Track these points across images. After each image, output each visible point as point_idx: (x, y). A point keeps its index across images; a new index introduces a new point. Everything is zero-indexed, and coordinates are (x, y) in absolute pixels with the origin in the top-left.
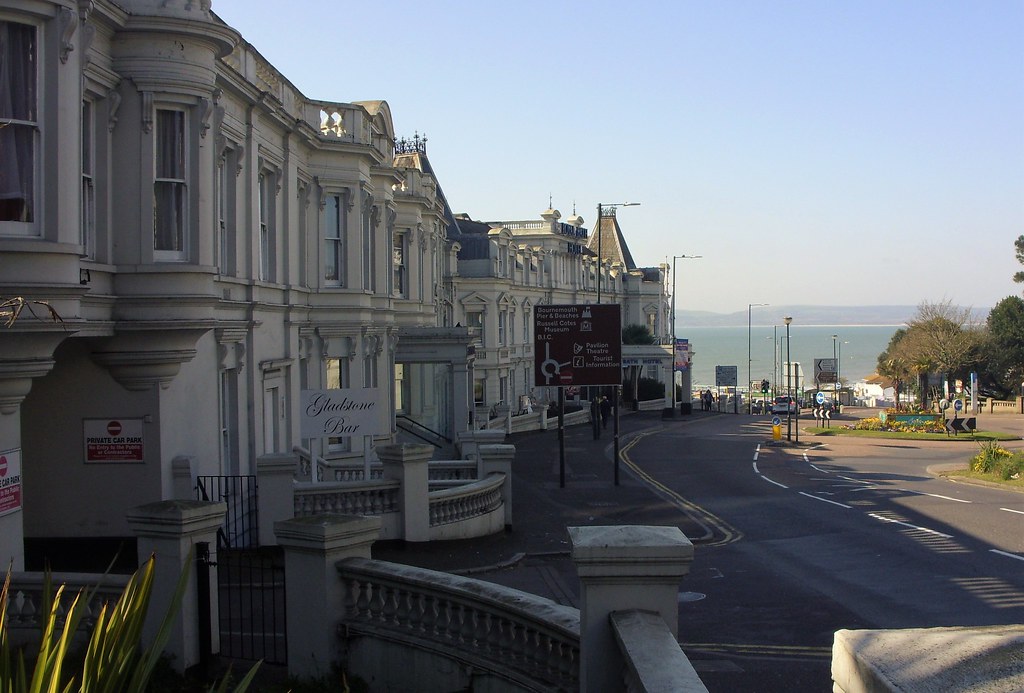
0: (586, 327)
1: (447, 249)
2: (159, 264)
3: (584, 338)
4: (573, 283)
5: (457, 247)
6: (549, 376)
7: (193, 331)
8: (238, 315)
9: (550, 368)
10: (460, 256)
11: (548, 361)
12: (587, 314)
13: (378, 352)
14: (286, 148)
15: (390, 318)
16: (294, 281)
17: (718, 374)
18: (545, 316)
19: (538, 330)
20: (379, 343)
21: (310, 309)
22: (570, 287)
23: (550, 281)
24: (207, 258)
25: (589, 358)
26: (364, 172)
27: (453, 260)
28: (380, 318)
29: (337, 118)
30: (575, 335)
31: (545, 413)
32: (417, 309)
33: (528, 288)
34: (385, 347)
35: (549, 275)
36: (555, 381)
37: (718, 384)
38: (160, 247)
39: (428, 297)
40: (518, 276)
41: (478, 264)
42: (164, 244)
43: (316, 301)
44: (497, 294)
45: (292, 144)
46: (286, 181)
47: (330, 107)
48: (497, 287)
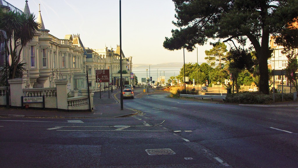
0: (104, 73)
1: (84, 57)
2: (44, 68)
3: (103, 75)
4: (111, 61)
5: (86, 56)
6: (98, 81)
7: (47, 77)
8: (51, 73)
9: (98, 80)
10: (87, 58)
11: (98, 79)
12: (104, 71)
13: (71, 77)
14: (57, 48)
15: (73, 72)
16: (58, 68)
17: (142, 80)
18: (97, 71)
19: (96, 74)
20: (71, 76)
21: (61, 71)
22: (110, 62)
23: (105, 61)
24: (49, 67)
25: (104, 78)
26: (68, 50)
27: (85, 59)
28: (71, 72)
29: (64, 41)
30: (102, 74)
31: (103, 88)
32: (78, 70)
33: (101, 63)
34: (72, 77)
35: (105, 60)
36: (99, 82)
37: (142, 82)
38: (43, 66)
39: (80, 67)
40: (99, 61)
41: (90, 59)
42: (44, 66)
43: (61, 70)
44: (94, 65)
45: (57, 47)
46: (57, 53)
47: (62, 40)
48: (94, 64)
